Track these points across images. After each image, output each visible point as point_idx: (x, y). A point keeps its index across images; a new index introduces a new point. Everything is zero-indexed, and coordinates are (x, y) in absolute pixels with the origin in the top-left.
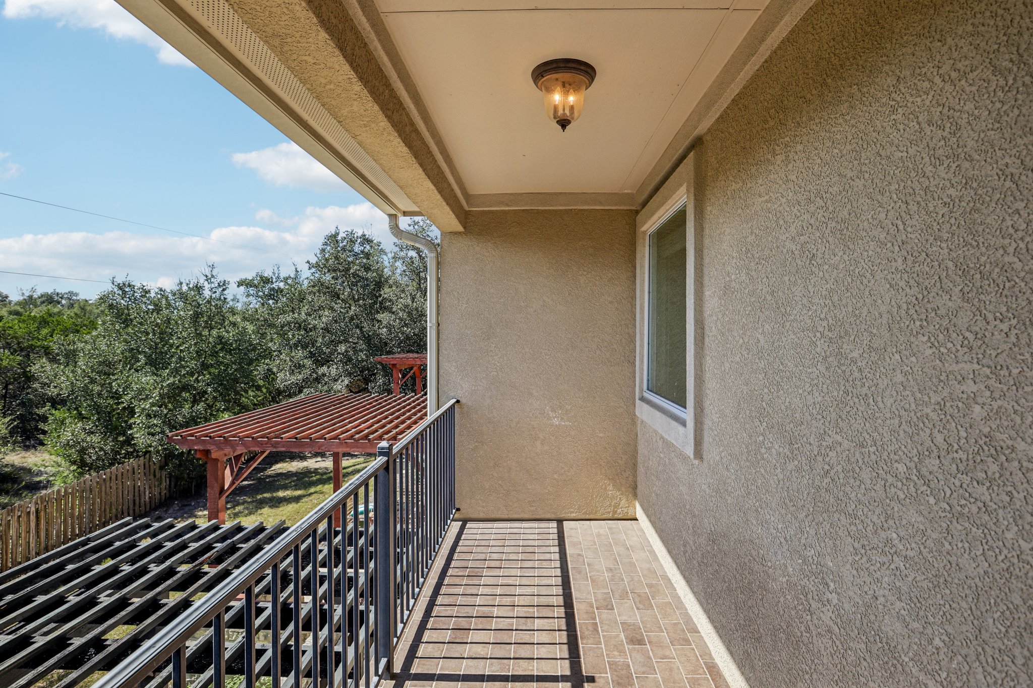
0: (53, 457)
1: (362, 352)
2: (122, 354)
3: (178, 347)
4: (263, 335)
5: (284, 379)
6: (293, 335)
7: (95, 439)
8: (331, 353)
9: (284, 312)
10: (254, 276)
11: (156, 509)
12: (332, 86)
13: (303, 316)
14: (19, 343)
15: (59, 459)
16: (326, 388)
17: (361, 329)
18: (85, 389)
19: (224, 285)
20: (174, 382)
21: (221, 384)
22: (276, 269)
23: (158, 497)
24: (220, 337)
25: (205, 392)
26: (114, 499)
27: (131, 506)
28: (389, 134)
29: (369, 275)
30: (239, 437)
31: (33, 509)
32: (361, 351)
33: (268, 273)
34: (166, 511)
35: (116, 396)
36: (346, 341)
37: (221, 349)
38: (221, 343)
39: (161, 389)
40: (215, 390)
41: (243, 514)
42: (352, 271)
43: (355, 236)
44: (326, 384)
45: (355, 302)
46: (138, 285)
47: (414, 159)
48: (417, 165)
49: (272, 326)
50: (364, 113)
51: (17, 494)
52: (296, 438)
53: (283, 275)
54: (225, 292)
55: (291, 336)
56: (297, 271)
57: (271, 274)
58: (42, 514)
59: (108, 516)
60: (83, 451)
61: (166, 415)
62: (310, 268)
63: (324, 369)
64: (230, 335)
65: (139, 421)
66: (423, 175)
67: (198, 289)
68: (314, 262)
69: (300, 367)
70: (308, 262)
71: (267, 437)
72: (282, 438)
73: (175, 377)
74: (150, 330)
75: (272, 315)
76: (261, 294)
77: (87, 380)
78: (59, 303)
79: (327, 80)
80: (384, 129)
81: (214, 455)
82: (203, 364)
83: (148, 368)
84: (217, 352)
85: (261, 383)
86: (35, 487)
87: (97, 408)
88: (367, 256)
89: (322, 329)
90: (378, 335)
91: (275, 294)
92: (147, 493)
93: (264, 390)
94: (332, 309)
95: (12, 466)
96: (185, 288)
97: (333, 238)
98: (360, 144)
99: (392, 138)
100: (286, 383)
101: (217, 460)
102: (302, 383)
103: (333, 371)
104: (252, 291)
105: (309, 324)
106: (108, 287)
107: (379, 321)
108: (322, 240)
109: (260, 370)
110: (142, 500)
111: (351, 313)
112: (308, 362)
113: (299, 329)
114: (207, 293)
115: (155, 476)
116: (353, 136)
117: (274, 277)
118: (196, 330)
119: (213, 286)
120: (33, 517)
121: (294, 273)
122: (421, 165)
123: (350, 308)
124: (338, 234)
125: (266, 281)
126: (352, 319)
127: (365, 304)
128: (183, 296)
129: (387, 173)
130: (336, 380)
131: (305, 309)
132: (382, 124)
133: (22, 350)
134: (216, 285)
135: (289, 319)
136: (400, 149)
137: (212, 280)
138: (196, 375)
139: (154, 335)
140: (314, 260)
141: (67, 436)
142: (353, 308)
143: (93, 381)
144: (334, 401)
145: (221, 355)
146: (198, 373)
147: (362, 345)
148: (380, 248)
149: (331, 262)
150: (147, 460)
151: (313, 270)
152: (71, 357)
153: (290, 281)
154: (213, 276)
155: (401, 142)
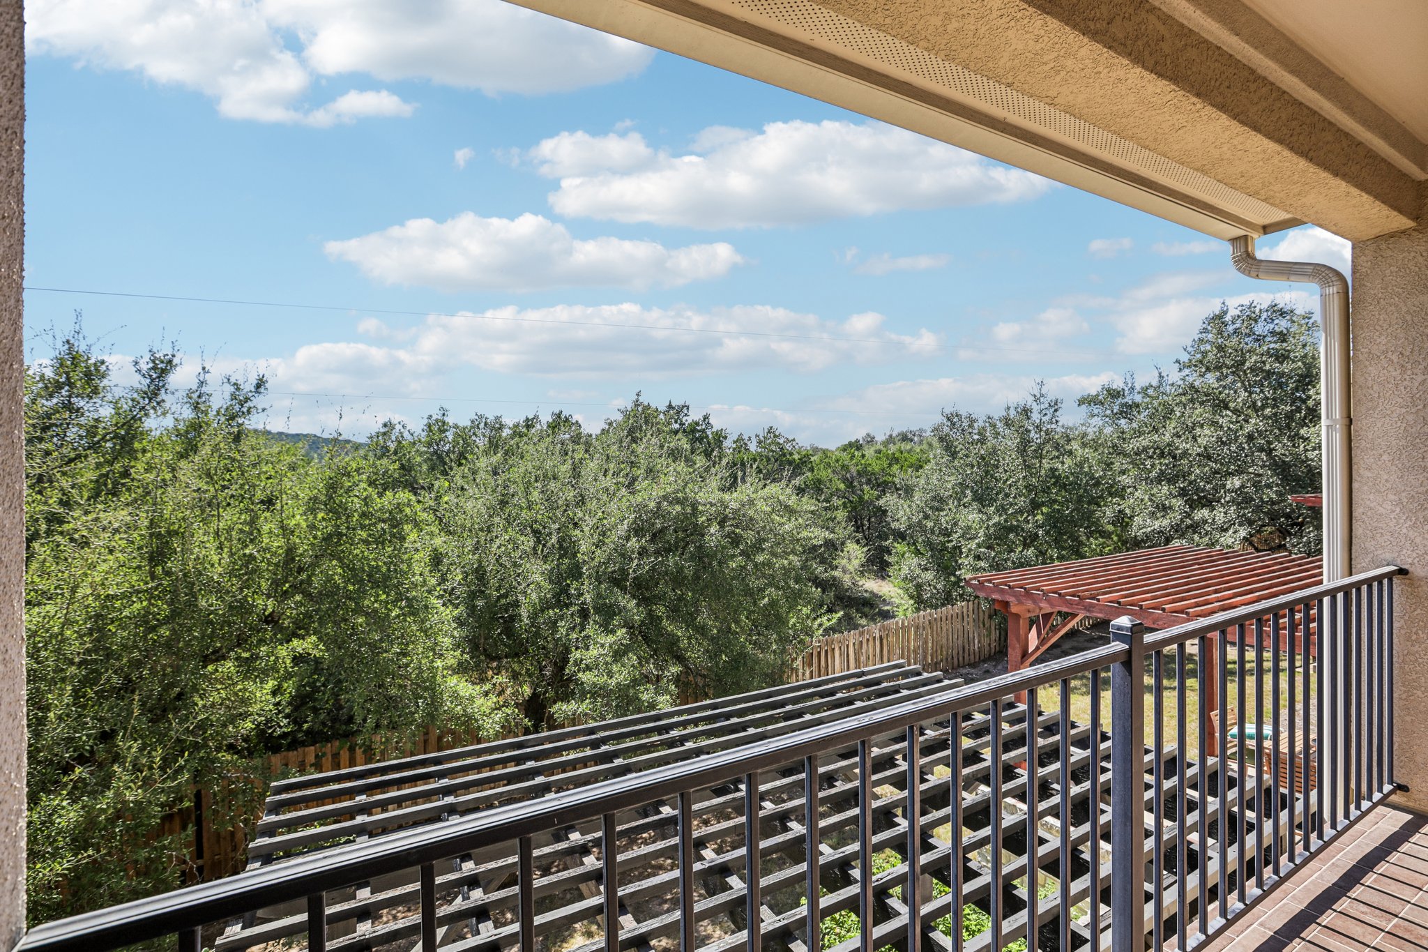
0: (896, 589)
1: (1271, 488)
2: (953, 489)
3: (1005, 482)
4: (1109, 465)
5: (1142, 525)
6: (1153, 466)
7: (929, 576)
8: (1216, 490)
9: (1141, 434)
10: (1099, 389)
11: (985, 661)
12: (954, 25)
13: (1167, 438)
14: (876, 479)
15: (901, 592)
16: (1206, 540)
17: (1269, 452)
18: (920, 524)
19: (1055, 406)
20: (1000, 521)
21: (1055, 526)
22: (1128, 376)
23: (987, 648)
24: (1053, 470)
25: (1036, 535)
26: (944, 641)
27: (961, 653)
28: (1110, 67)
29: (1286, 367)
30: (1042, 590)
31: (878, 636)
32: (1269, 486)
33: (1118, 384)
34: (995, 666)
35: (947, 533)
36: (1240, 472)
37: (1054, 484)
38: (1054, 476)
39: (987, 528)
40: (1047, 533)
41: (1079, 691)
42: (1248, 364)
43: (1257, 310)
44: (1206, 534)
45: (1257, 411)
46: (964, 413)
47: (1194, 99)
48: (1209, 110)
49: (1123, 453)
50: (1038, 47)
51: (873, 619)
52: (1119, 603)
53: (1140, 383)
54: (1058, 413)
55: (1149, 467)
56: (1161, 376)
57: (1121, 385)
58: (885, 641)
59: (939, 657)
60: (919, 587)
61: (994, 558)
62: (1180, 370)
63: (1201, 514)
64: (1065, 466)
65: (967, 563)
66: (1236, 127)
67: (1026, 412)
68: (1187, 361)
69: (1164, 509)
70: (1178, 362)
71: (1079, 596)
72: (1098, 600)
73: (1000, 515)
74: (975, 463)
75: (1124, 439)
76: (1108, 412)
77: (921, 515)
78: (911, 440)
79: (940, 18)
80: (1094, 60)
81: (1014, 609)
82: (1033, 502)
83: (975, 505)
84: (1048, 488)
85: (1110, 528)
86: (886, 615)
87: (929, 544)
88: (1282, 337)
89: (1198, 455)
90: (1304, 462)
91: (1128, 410)
92: (976, 641)
93: (1115, 538)
94: (1214, 424)
95: (872, 592)
96: (1012, 413)
97: (1218, 320)
98: (1069, 111)
99: (1121, 74)
100: (1144, 530)
101: (1017, 616)
102: (1170, 531)
103: (1219, 515)
104: (1097, 409)
105: (1177, 448)
106: (939, 419)
107: (1305, 439)
108: (1200, 326)
109: (1108, 512)
110: (972, 648)
111: (1249, 428)
112: (1177, 503)
113: (1162, 455)
114: (1035, 417)
115: (984, 625)
116: (1048, 100)
117: (1126, 389)
118: (1025, 461)
119: (1043, 407)
120: (878, 643)
121: (1157, 379)
122: (1222, 107)
123: (1247, 421)
124: (1225, 313)
125: (1114, 394)
126: (1250, 437)
127: (1275, 414)
128: (1008, 422)
129: (1155, 150)
130: (1226, 530)
131: (1171, 426)
132: (1083, 52)
133: (879, 486)
134: (1047, 405)
135: (1145, 443)
136: (1150, 89)
137: (1042, 399)
138: (1025, 515)
139: (979, 468)
140: (1185, 358)
141: (905, 570)
142: (1253, 421)
143: (927, 517)
144: (1201, 558)
145: (1054, 491)
146: (1027, 512)
147: (1269, 477)
148: (1311, 321)
149: (1210, 356)
150: (976, 606)
151: (1187, 371)
152: (908, 491)
153: (1151, 392)
154: (1042, 395)
155: (1145, 73)
